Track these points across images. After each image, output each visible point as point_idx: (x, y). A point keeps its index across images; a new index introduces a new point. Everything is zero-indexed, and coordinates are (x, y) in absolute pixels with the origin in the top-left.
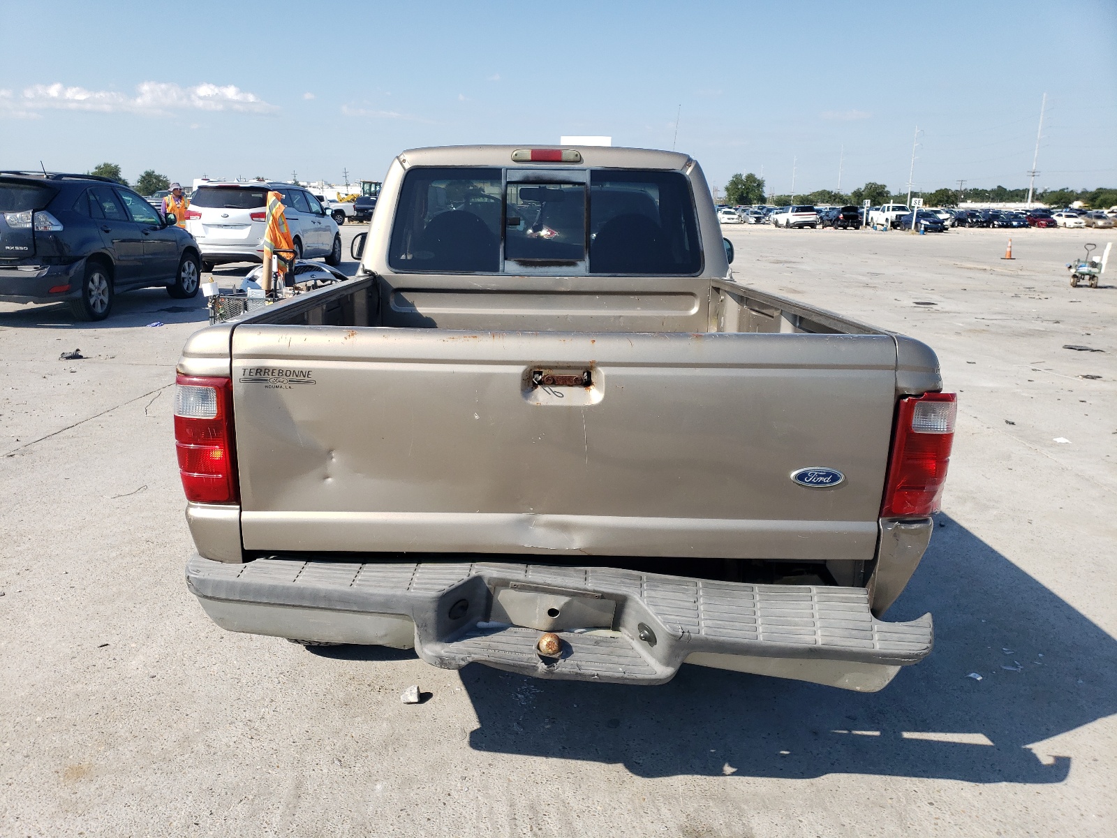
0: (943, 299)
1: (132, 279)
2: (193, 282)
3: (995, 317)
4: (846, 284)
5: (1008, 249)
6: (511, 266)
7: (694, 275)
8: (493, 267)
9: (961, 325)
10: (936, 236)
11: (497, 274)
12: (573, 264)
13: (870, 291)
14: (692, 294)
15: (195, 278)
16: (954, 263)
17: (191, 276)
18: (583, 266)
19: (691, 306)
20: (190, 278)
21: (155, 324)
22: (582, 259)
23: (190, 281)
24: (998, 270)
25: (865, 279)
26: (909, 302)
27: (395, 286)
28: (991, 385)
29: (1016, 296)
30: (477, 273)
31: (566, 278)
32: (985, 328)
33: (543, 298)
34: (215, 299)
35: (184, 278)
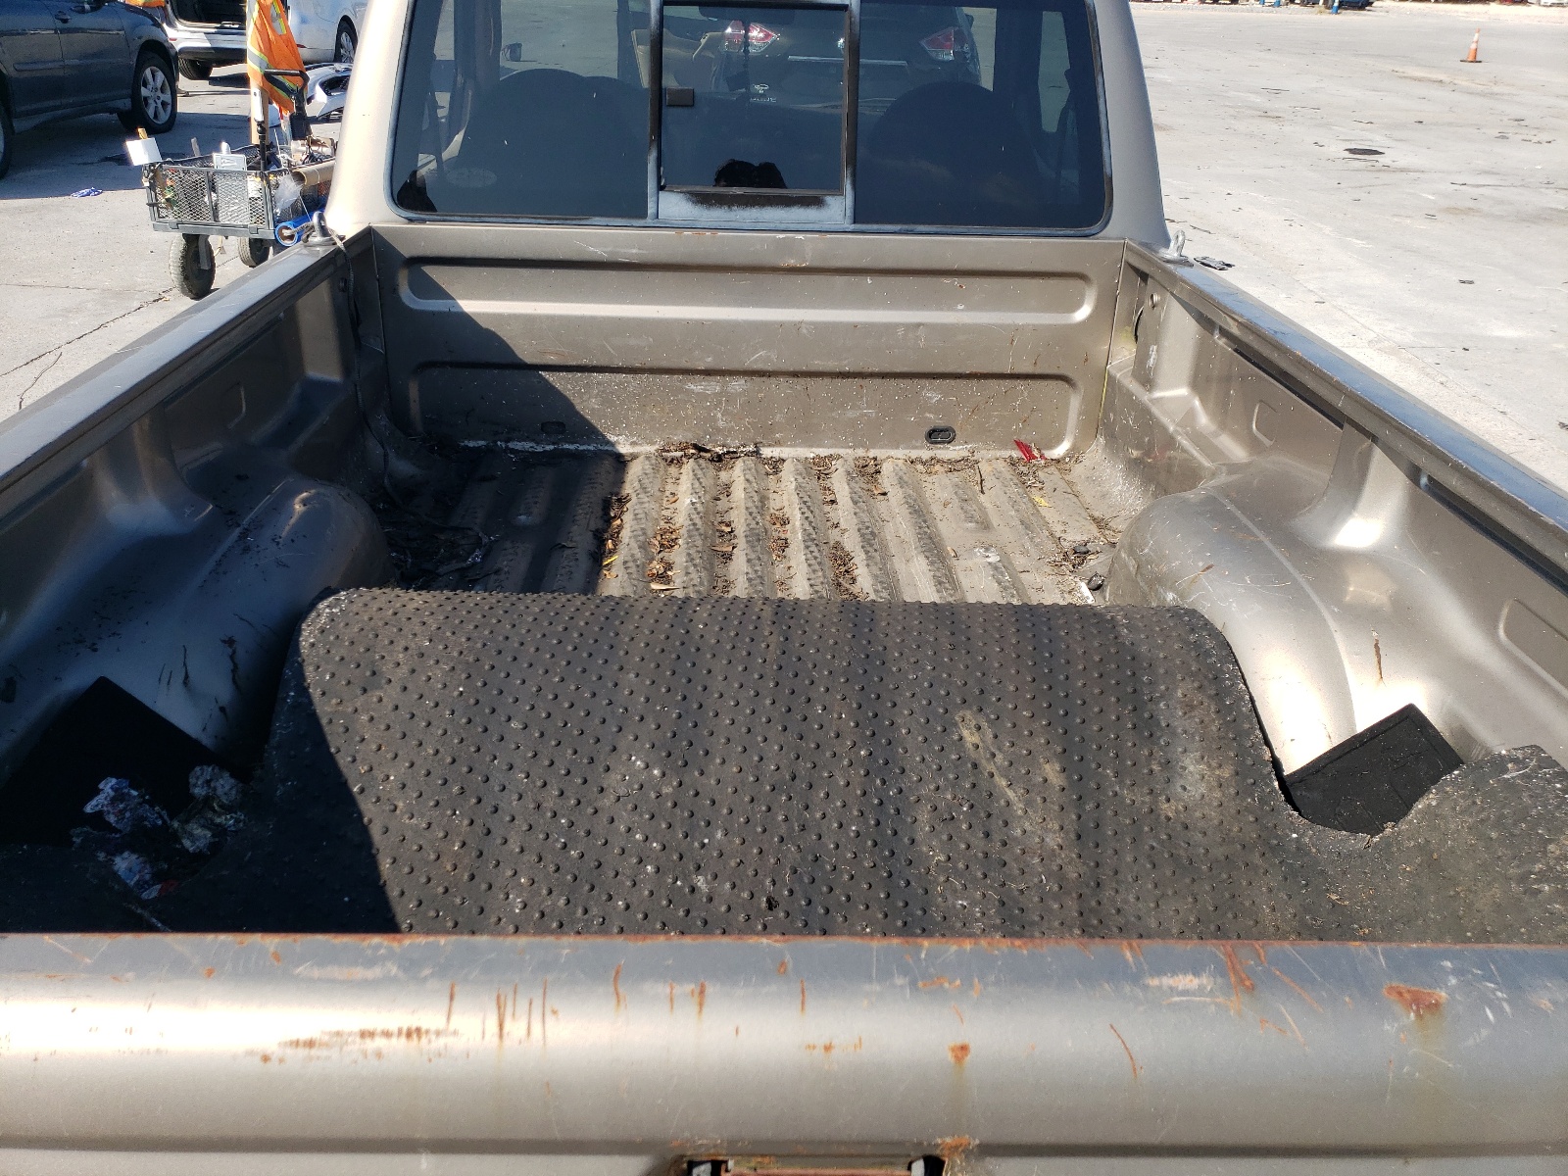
0: (1393, 144)
1: (51, 103)
2: (164, 104)
3: (1481, 180)
4: (1232, 111)
5: (1473, 46)
6: (673, 205)
7: (1087, 230)
8: (632, 208)
9: (1430, 197)
10: (1355, 17)
11: (641, 222)
12: (816, 202)
13: (1270, 127)
14: (1082, 277)
15: (167, 97)
16: (1392, 68)
17: (159, 93)
18: (838, 208)
19: (1078, 306)
20: (159, 98)
21: (85, 191)
22: (837, 189)
23: (159, 102)
24: (1462, 82)
25: (1258, 100)
26: (1337, 149)
27: (407, 251)
28: (1511, 333)
29: (1503, 137)
30: (597, 220)
31: (800, 236)
32: (1471, 204)
33: (745, 281)
34: (152, 171)
35: (146, 99)
